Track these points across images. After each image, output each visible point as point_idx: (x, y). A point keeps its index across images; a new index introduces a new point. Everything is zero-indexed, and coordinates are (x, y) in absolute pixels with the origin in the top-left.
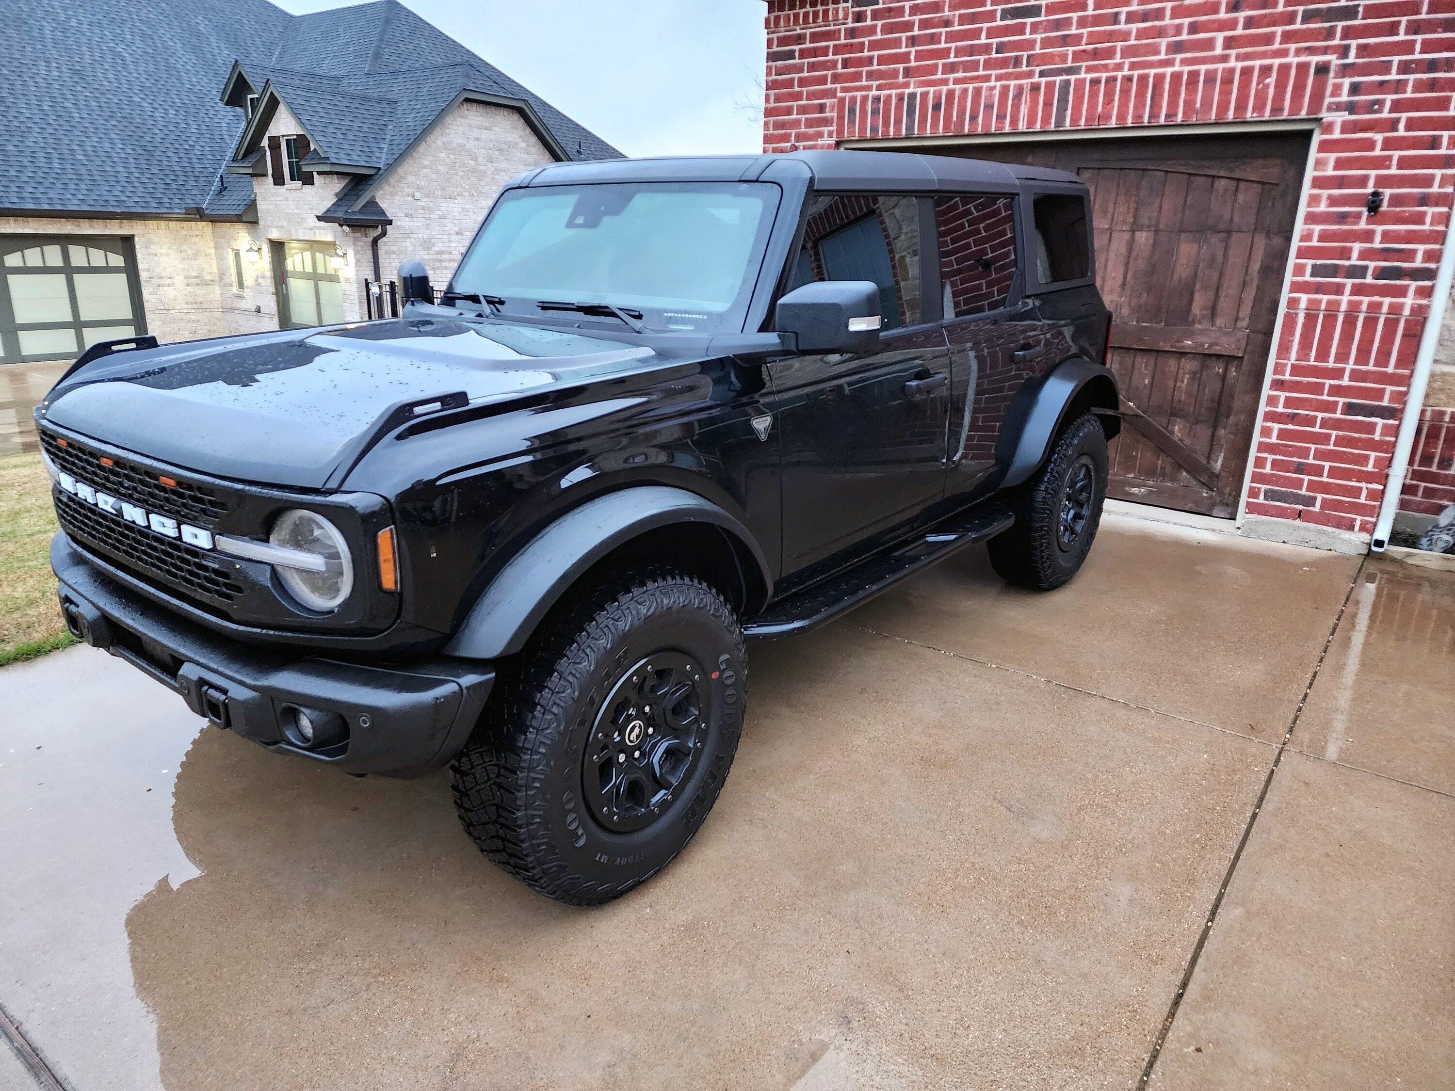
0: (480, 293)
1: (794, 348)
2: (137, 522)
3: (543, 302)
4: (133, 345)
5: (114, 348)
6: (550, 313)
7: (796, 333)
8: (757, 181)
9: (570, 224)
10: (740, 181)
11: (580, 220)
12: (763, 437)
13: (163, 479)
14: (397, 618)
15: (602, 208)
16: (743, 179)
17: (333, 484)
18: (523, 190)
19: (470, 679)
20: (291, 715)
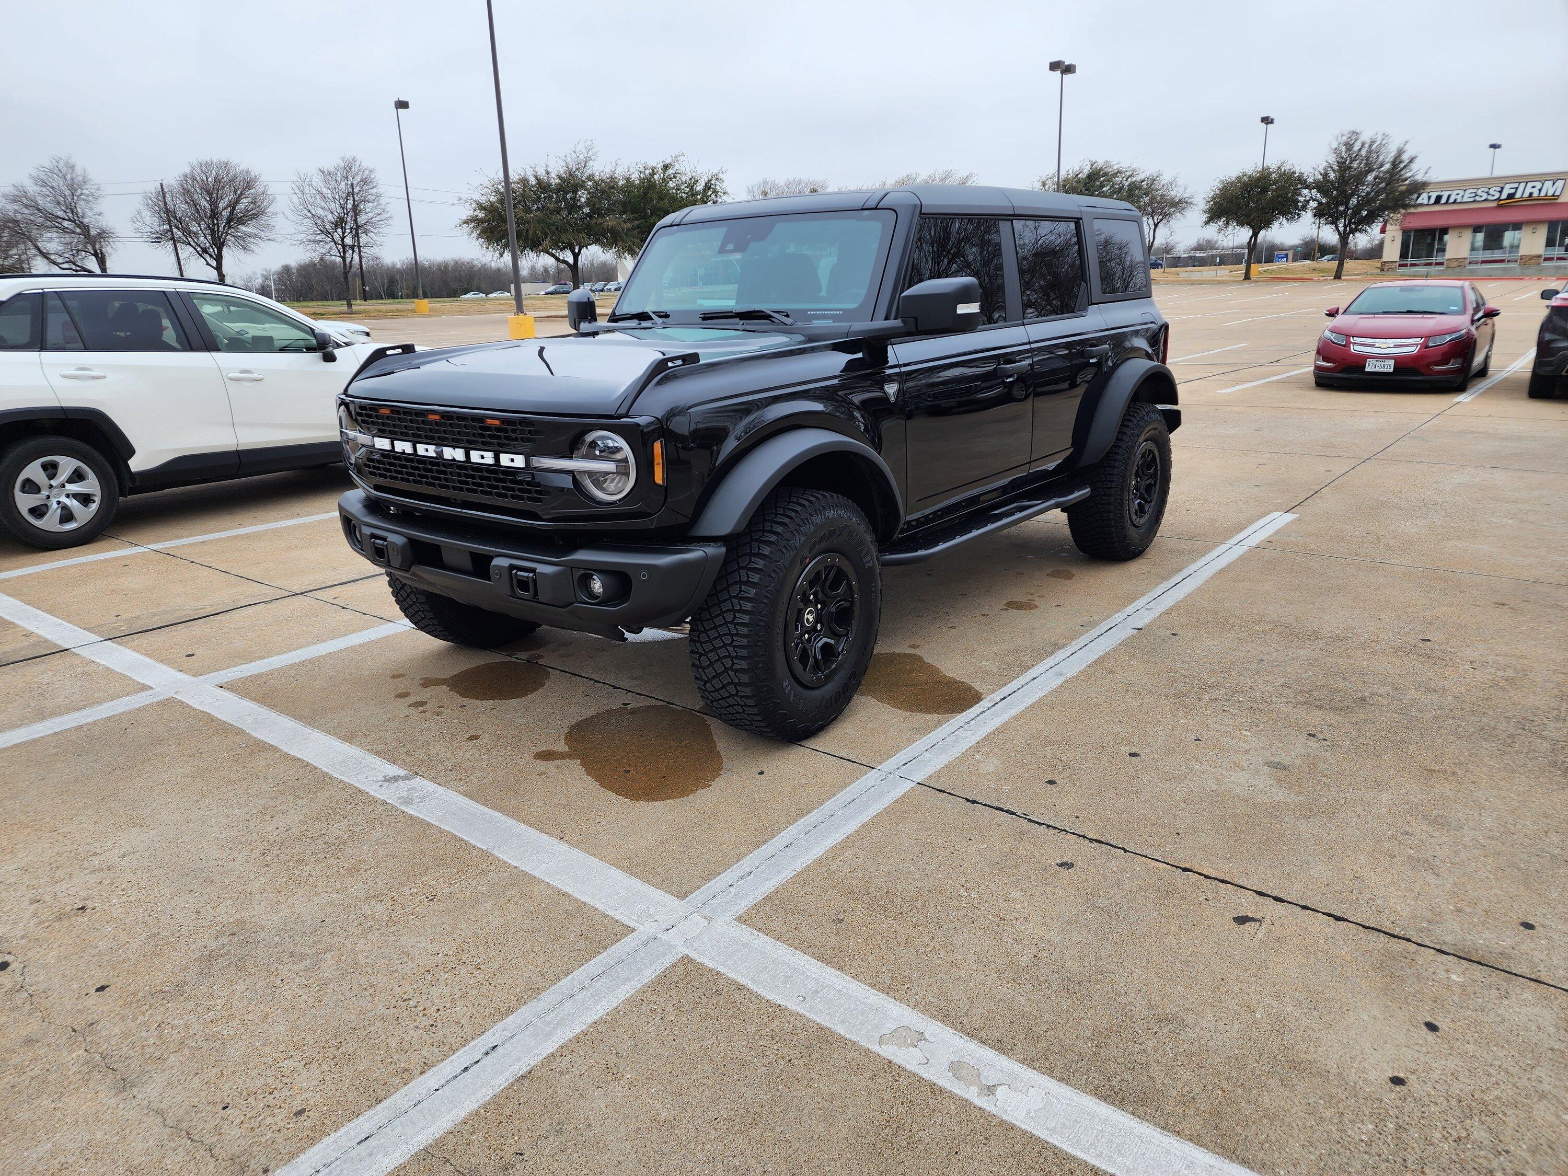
0: (649, 309)
1: (914, 330)
2: (457, 459)
3: (704, 314)
4: (400, 351)
5: (389, 352)
6: (709, 321)
7: (916, 319)
8: (876, 208)
9: (722, 251)
10: (862, 209)
11: (730, 247)
12: (892, 399)
13: (489, 421)
14: (664, 505)
15: (749, 236)
16: (864, 207)
17: (622, 411)
18: (675, 228)
19: (712, 550)
20: (585, 580)
